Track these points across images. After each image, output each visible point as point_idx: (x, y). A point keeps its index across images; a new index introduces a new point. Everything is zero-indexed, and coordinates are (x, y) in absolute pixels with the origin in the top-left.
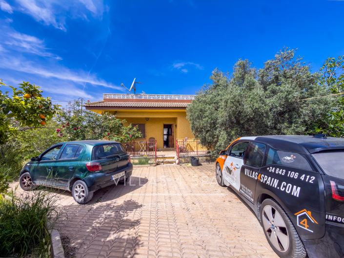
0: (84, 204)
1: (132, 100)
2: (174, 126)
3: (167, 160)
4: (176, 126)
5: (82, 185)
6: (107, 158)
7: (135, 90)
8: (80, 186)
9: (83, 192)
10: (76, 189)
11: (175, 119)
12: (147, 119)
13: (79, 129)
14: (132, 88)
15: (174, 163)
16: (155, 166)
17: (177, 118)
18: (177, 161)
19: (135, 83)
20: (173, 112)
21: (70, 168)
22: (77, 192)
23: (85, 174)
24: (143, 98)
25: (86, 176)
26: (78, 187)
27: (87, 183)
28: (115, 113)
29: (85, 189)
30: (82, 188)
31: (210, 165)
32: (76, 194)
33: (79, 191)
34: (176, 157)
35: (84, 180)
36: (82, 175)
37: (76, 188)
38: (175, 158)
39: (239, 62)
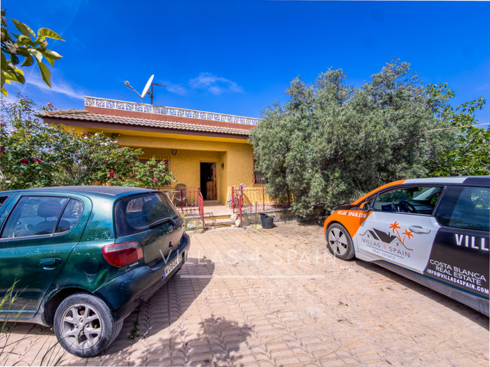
0: (99, 354)
1: (148, 116)
2: (218, 167)
3: (218, 221)
4: (223, 165)
5: (88, 307)
6: (151, 228)
7: (152, 97)
8: (81, 310)
9: (96, 323)
10: (69, 319)
11: (221, 155)
12: (174, 152)
13: (37, 163)
14: (148, 93)
15: (232, 226)
16: (203, 232)
17: (225, 152)
18: (238, 222)
19: (152, 84)
20: (221, 143)
21: (43, 261)
22: (72, 326)
23: (100, 277)
24: (169, 114)
25: (102, 281)
26: (75, 312)
27: (109, 300)
28: (114, 136)
29: (103, 315)
30: (91, 313)
31: (287, 225)
32: (69, 332)
33: (81, 324)
34: (234, 216)
35: (98, 295)
36: (90, 281)
37: (70, 314)
38: (232, 217)
39: (329, 72)
